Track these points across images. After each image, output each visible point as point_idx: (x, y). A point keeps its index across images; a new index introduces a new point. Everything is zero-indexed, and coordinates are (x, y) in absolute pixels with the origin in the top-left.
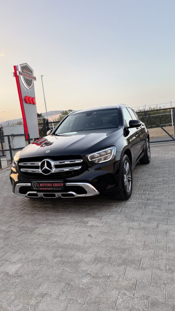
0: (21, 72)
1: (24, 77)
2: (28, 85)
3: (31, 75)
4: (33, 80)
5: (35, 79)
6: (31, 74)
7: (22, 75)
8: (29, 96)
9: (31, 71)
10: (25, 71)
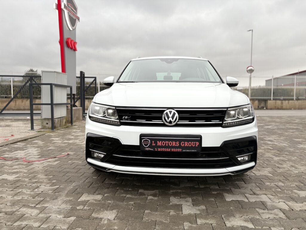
0: (66, 5)
1: (68, 13)
2: (71, 24)
3: (75, 13)
4: (77, 20)
5: (79, 19)
6: (75, 11)
7: (66, 9)
8: (72, 39)
9: (76, 9)
10: (69, 6)
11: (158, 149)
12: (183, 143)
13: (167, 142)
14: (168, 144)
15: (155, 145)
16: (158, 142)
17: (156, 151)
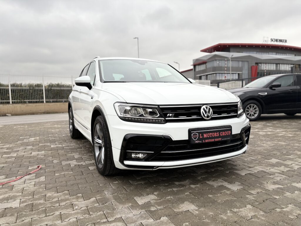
11: (205, 141)
12: (221, 133)
13: (211, 134)
14: (212, 135)
15: (202, 137)
16: (204, 134)
17: (204, 143)
